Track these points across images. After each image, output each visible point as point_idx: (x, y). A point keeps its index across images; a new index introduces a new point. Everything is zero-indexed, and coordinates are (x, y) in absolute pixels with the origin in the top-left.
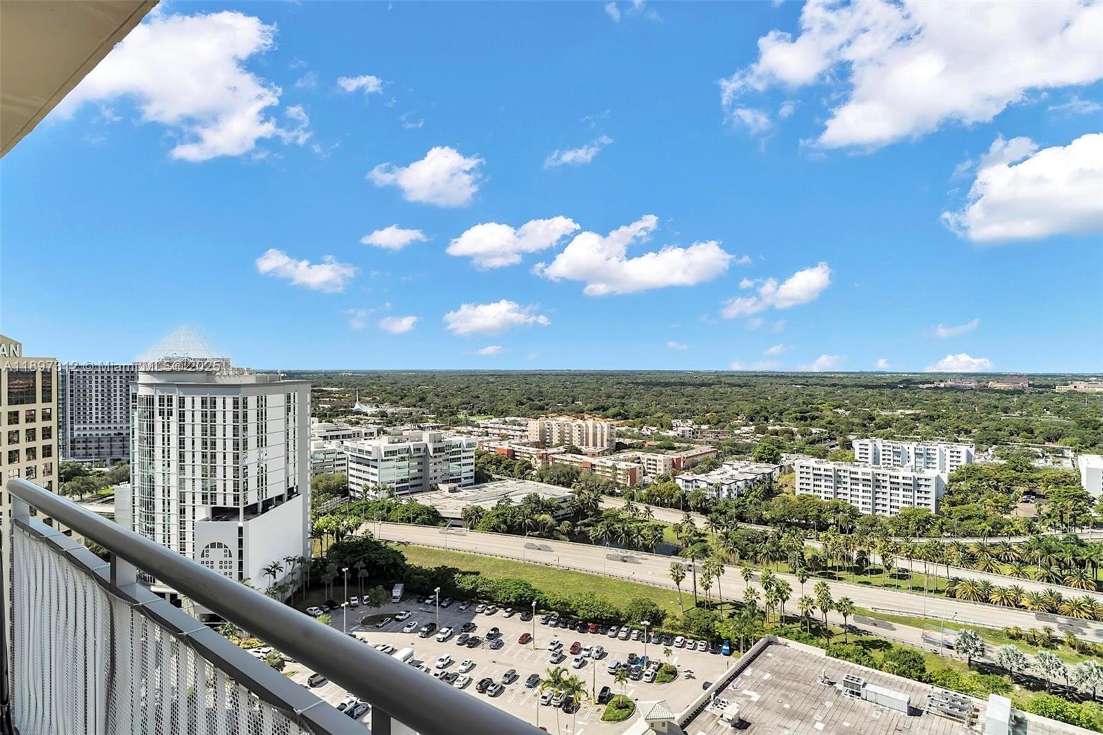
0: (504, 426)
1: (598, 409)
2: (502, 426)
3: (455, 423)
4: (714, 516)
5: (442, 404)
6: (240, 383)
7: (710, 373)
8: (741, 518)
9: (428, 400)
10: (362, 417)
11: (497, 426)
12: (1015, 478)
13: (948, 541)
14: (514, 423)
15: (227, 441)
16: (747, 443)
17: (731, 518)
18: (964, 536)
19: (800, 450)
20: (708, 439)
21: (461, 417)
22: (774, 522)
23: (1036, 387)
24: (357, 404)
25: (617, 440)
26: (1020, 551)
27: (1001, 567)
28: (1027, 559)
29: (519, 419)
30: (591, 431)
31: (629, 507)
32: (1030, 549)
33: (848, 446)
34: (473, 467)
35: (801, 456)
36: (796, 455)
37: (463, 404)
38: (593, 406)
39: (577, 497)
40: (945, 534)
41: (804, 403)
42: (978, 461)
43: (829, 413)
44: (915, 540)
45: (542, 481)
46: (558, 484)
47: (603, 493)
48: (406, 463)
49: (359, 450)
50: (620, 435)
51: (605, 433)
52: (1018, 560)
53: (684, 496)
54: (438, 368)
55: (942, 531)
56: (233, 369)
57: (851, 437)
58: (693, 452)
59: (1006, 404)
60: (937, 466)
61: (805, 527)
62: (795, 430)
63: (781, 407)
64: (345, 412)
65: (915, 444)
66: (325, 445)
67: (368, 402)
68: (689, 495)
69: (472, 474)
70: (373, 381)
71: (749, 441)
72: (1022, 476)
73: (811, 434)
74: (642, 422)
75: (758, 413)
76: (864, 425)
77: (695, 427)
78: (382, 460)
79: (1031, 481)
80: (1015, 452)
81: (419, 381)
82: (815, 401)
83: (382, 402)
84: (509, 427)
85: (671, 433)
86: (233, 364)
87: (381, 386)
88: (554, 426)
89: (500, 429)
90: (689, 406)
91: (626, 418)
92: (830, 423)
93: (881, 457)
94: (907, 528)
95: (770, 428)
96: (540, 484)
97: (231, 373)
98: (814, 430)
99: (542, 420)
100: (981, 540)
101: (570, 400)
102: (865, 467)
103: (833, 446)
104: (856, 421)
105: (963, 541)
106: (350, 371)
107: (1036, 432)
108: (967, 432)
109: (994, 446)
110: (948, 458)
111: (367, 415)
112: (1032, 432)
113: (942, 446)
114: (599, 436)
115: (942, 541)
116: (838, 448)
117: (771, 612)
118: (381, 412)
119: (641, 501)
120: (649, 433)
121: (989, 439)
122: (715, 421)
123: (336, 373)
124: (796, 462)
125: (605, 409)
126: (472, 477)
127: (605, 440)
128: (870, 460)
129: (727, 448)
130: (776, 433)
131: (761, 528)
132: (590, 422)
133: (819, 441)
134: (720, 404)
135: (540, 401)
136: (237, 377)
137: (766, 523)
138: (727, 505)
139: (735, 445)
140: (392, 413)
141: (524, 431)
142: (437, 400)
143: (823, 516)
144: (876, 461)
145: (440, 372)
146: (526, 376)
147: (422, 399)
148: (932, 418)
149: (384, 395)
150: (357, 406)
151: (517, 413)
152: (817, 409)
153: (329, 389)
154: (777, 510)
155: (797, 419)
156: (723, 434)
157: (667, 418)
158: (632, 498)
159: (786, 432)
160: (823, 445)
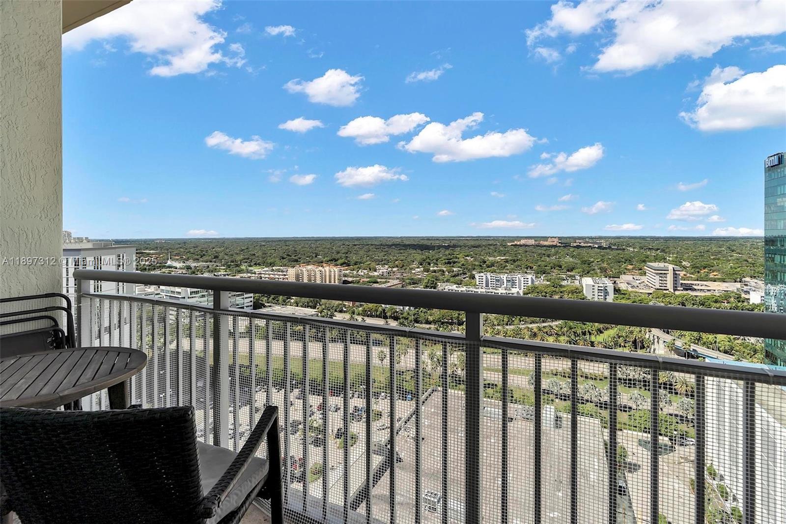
0: (272, 273)
1: (332, 260)
2: (270, 273)
3: (239, 271)
4: (401, 321)
5: (230, 260)
6: (80, 248)
7: (397, 238)
8: (416, 321)
9: (220, 257)
10: (173, 269)
11: (267, 272)
12: (554, 291)
13: (523, 326)
14: (278, 271)
15: (69, 289)
16: (419, 278)
17: (411, 321)
18: (531, 323)
19: (448, 281)
20: (397, 276)
21: (243, 267)
22: (434, 322)
23: (563, 243)
24: (169, 261)
25: (344, 279)
26: (557, 329)
27: (548, 338)
28: (560, 333)
29: (281, 268)
30: (328, 274)
31: (352, 318)
32: (562, 328)
33: (473, 277)
34: (252, 299)
35: (448, 284)
36: (446, 283)
37: (245, 259)
38: (329, 259)
39: (319, 314)
40: (522, 323)
41: (449, 254)
42: (536, 283)
43: (462, 259)
44: (507, 327)
45: (297, 306)
46: (308, 307)
47: (336, 311)
48: (205, 299)
49: (172, 291)
50: (345, 276)
51: (337, 275)
52: (556, 334)
53: (384, 310)
54: (227, 237)
55: (520, 321)
56: (74, 238)
57: (474, 272)
58: (389, 284)
59: (549, 253)
60: (517, 286)
61: (451, 324)
62: (445, 269)
63: (437, 256)
64: (160, 266)
65: (506, 275)
66: (146, 289)
67: (177, 260)
68: (386, 310)
69: (252, 304)
70: (180, 246)
71: (420, 277)
72: (557, 290)
73: (453, 271)
74: (358, 268)
75: (424, 260)
76: (481, 266)
77: (390, 269)
78: (188, 298)
79: (561, 292)
80: (553, 277)
81: (213, 245)
82: (455, 253)
83: (188, 259)
84: (276, 273)
85: (376, 274)
86: (73, 236)
87: (186, 249)
88: (304, 272)
89: (269, 274)
90: (386, 257)
91: (349, 265)
92: (463, 265)
93: (490, 283)
94: (503, 321)
95: (431, 269)
96: (296, 308)
97: (72, 241)
98: (455, 269)
99: (297, 267)
100: (538, 325)
101: (314, 255)
102: (482, 288)
103: (465, 278)
104: (477, 263)
105: (530, 326)
106: (164, 239)
107: (563, 267)
108: (531, 268)
109: (544, 275)
110: (523, 282)
111: (176, 268)
112: (561, 267)
113: (519, 276)
114: (333, 277)
115: (521, 326)
116: (467, 279)
117: (434, 373)
118: (187, 266)
119: (359, 314)
120: (362, 274)
121: (541, 272)
122: (401, 266)
123: (153, 240)
124: (446, 287)
125: (336, 260)
126: (251, 306)
127: (336, 279)
128: (484, 285)
129: (408, 281)
130: (435, 271)
131: (428, 326)
132: (327, 269)
133: (458, 275)
134: (404, 256)
135: (295, 256)
136: (77, 244)
137: (430, 324)
138: (408, 314)
139: (412, 279)
140: (195, 267)
141: (285, 275)
142: (226, 257)
143: (461, 317)
144: (487, 285)
145: (228, 239)
146: (285, 241)
147: (216, 257)
148: (514, 261)
149: (189, 255)
150: (169, 263)
151: (281, 264)
152: (456, 258)
153: (147, 251)
154: (436, 315)
155: (446, 263)
156: (406, 273)
157: (373, 264)
158: (353, 313)
159: (440, 271)
160: (460, 277)
